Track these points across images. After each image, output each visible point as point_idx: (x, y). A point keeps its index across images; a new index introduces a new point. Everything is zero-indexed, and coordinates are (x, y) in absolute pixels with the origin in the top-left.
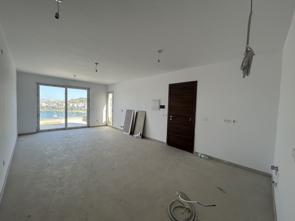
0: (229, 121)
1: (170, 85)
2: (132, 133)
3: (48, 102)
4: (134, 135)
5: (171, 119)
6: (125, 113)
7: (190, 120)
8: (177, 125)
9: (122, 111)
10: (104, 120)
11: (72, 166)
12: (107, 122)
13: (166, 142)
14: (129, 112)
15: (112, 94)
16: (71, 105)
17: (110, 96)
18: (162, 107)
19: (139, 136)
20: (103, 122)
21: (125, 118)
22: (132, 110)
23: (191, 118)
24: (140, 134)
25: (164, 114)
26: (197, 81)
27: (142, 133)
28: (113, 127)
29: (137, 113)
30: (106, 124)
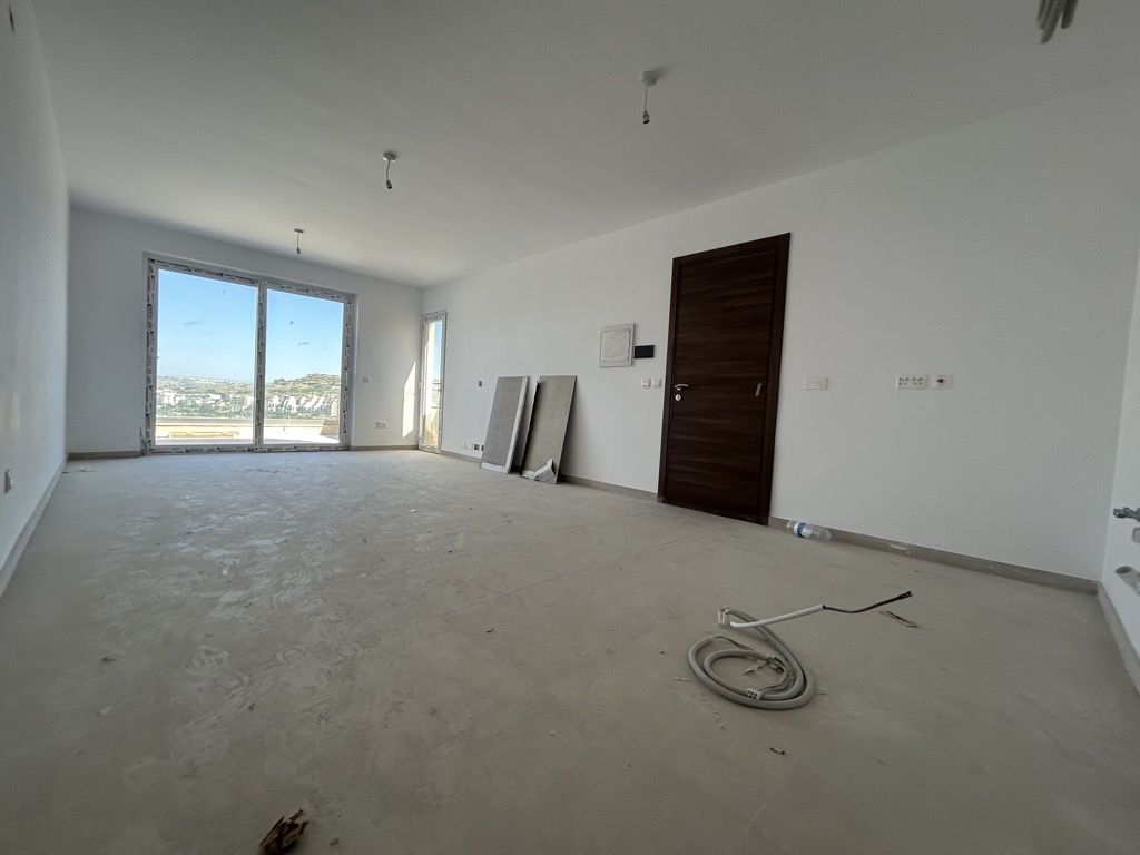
0: (920, 382)
1: (677, 262)
2: (518, 467)
3: (187, 388)
4: (529, 474)
5: (678, 398)
6: (490, 389)
7: (757, 394)
8: (702, 420)
9: (480, 385)
10: (408, 427)
11: (284, 539)
12: (421, 434)
13: (656, 492)
14: (508, 385)
15: (440, 323)
16: (276, 401)
17: (434, 330)
18: (645, 352)
19: (547, 473)
20: (405, 434)
21: (494, 411)
22: (519, 379)
23: (760, 386)
24: (553, 467)
25: (650, 381)
26: (789, 235)
27: (558, 465)
28: (443, 453)
29: (539, 386)
30: (413, 443)
